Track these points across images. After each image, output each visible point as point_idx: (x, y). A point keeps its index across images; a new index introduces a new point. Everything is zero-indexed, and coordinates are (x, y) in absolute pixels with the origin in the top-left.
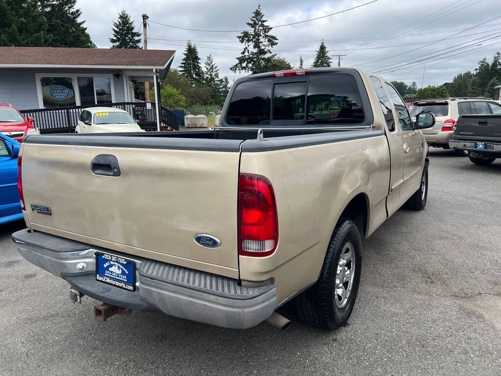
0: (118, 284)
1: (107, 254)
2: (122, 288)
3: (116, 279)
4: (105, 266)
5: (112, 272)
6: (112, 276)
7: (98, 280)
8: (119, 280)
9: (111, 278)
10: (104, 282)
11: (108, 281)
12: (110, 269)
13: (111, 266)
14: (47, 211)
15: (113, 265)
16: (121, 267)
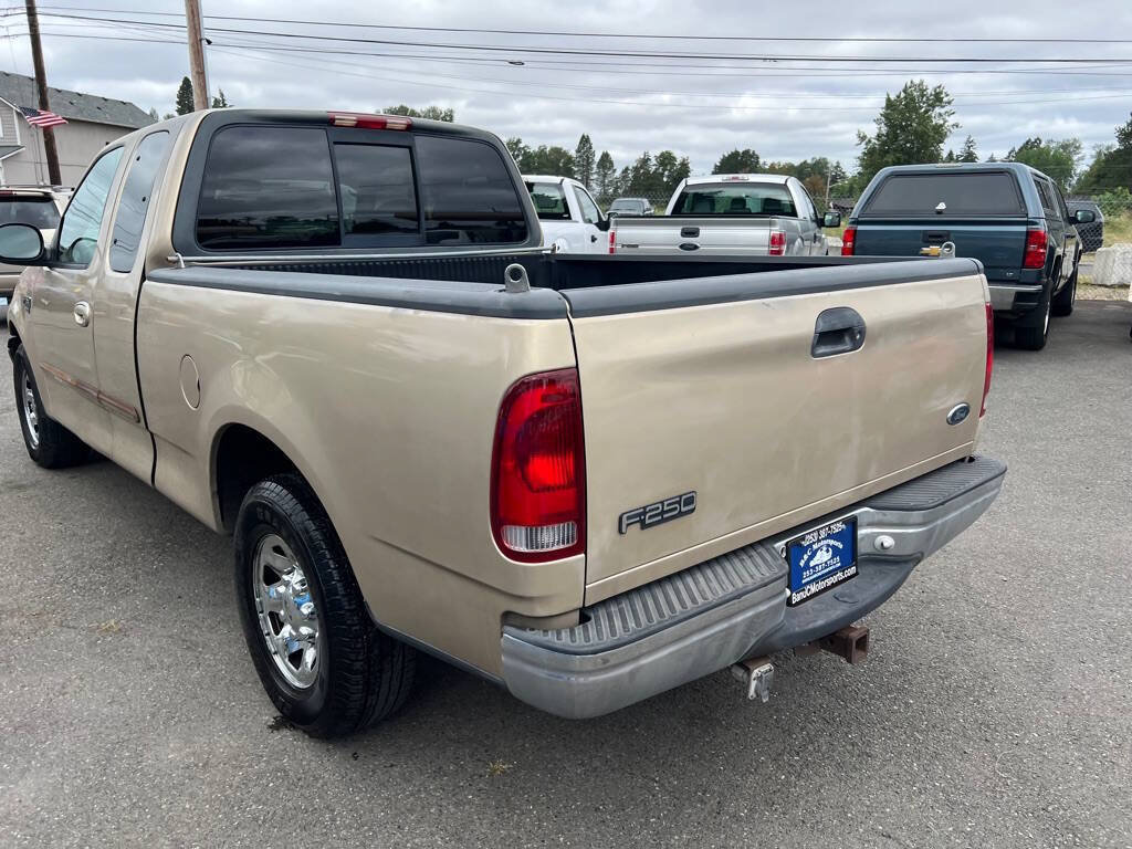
0: (829, 582)
1: (809, 533)
2: (839, 583)
3: (823, 575)
4: (802, 563)
5: (814, 568)
6: (815, 576)
7: (798, 603)
8: (830, 572)
9: (816, 580)
10: (808, 598)
11: (814, 589)
12: (812, 564)
13: (814, 554)
14: (684, 505)
15: (817, 550)
16: (832, 542)
